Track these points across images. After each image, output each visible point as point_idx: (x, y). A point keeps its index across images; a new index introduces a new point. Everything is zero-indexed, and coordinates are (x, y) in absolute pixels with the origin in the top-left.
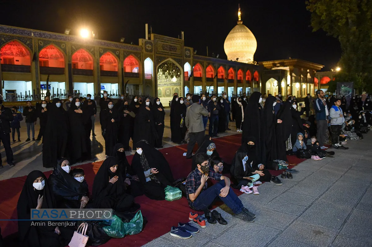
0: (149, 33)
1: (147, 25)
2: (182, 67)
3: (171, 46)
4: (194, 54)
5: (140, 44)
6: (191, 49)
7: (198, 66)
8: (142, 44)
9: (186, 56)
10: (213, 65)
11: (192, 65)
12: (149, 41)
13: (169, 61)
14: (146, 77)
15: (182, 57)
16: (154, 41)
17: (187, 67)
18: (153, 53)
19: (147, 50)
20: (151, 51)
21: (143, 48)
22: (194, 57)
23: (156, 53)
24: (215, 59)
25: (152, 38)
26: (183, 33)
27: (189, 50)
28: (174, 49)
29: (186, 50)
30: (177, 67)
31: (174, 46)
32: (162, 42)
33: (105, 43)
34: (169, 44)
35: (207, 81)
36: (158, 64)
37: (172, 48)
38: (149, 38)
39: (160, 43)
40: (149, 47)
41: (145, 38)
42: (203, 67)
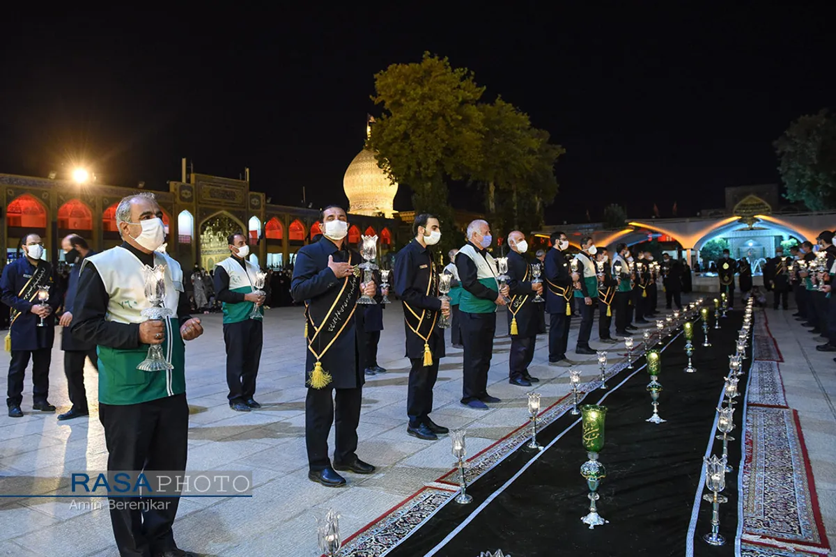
0: (188, 172)
1: (184, 161)
2: (245, 225)
3: (226, 192)
4: (266, 203)
5: (172, 190)
6: (262, 196)
7: (276, 222)
8: (175, 190)
9: (253, 207)
10: (302, 219)
11: (264, 219)
12: (188, 184)
13: (222, 214)
14: (182, 240)
15: (244, 208)
16: (195, 184)
17: (255, 224)
18: (194, 203)
19: (182, 199)
20: (190, 200)
21: (175, 196)
22: (266, 208)
23: (199, 203)
24: (305, 209)
25: (193, 180)
26: (247, 170)
27: (259, 198)
28: (231, 196)
29: (252, 197)
30: (236, 224)
31: (232, 192)
32: (210, 185)
33: (112, 190)
34: (222, 188)
35: (291, 245)
36: (201, 219)
37: (226, 195)
38: (188, 181)
39: (206, 188)
40: (187, 194)
41: (181, 181)
42: (284, 223)
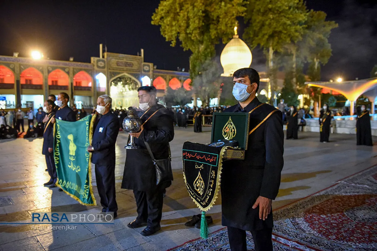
0: (104, 51)
1: (101, 46)
2: (140, 81)
3: (127, 63)
4: (154, 69)
5: (92, 62)
6: (151, 65)
7: (161, 79)
8: (94, 62)
9: (145, 71)
10: (178, 78)
11: (153, 78)
12: (103, 59)
13: (125, 75)
15: (139, 71)
16: (107, 59)
17: (146, 80)
18: (106, 69)
19: (98, 67)
20: (104, 67)
21: (94, 65)
22: (153, 72)
23: (110, 69)
24: (180, 73)
25: (106, 57)
26: (142, 50)
27: (149, 66)
28: (131, 65)
29: (144, 65)
30: (134, 81)
31: (131, 63)
32: (117, 59)
33: (53, 62)
34: (125, 60)
36: (111, 78)
38: (103, 57)
39: (114, 61)
40: (101, 64)
41: (99, 57)
42: (166, 81)
